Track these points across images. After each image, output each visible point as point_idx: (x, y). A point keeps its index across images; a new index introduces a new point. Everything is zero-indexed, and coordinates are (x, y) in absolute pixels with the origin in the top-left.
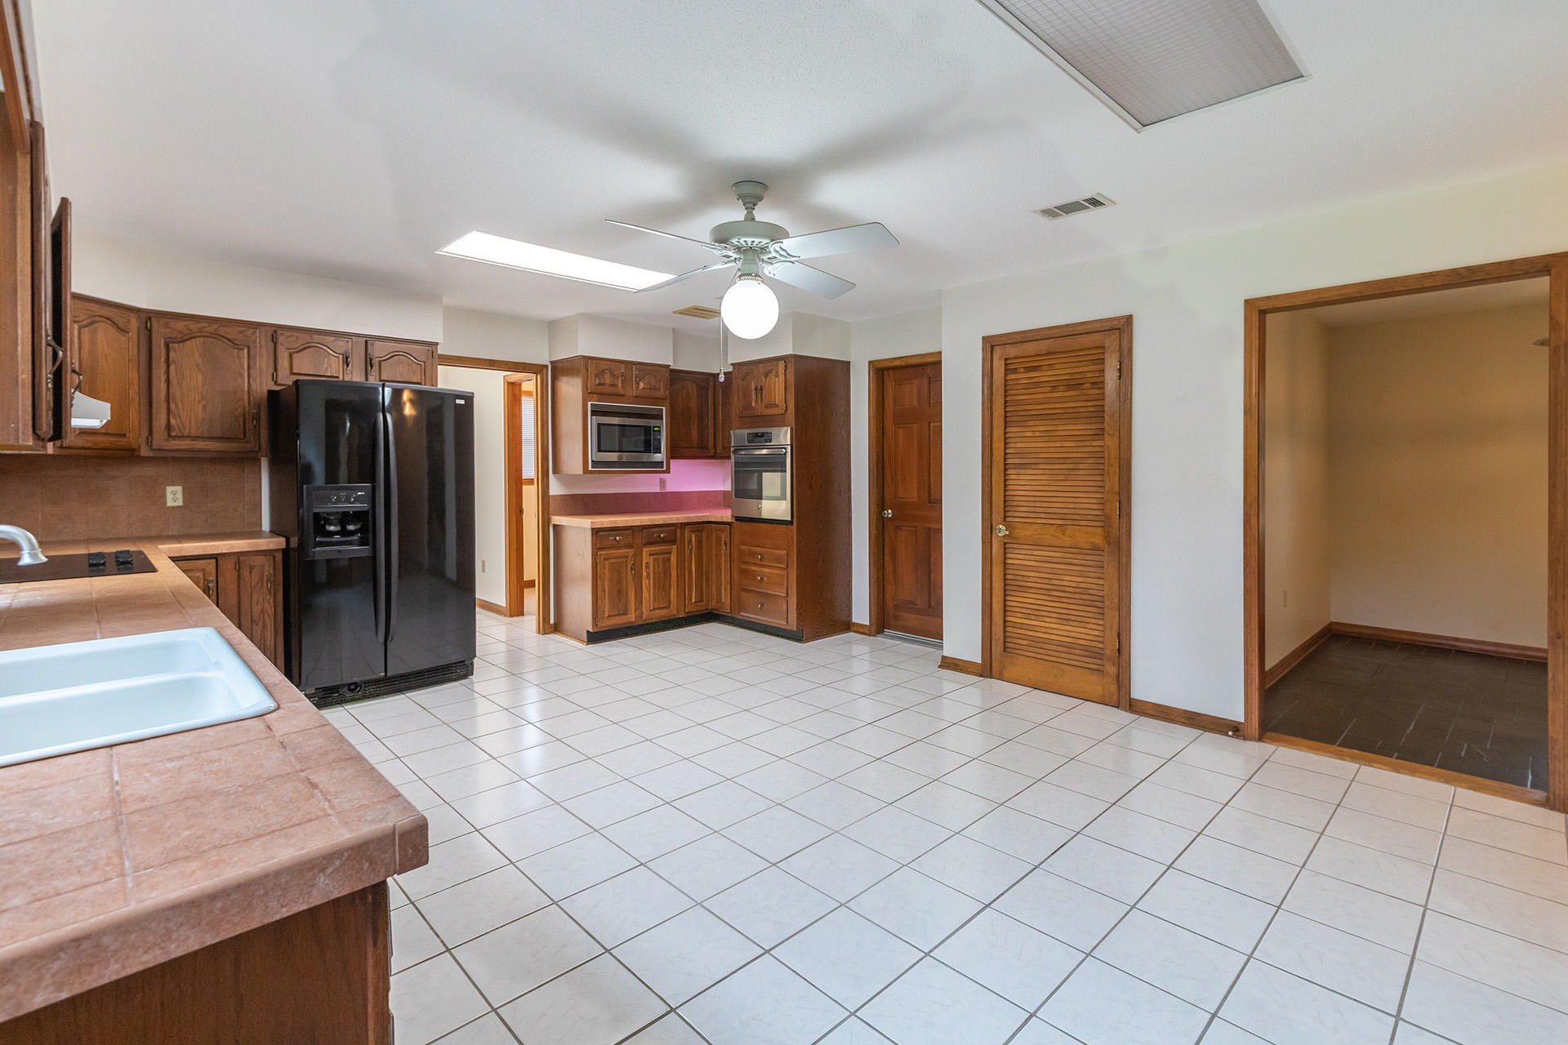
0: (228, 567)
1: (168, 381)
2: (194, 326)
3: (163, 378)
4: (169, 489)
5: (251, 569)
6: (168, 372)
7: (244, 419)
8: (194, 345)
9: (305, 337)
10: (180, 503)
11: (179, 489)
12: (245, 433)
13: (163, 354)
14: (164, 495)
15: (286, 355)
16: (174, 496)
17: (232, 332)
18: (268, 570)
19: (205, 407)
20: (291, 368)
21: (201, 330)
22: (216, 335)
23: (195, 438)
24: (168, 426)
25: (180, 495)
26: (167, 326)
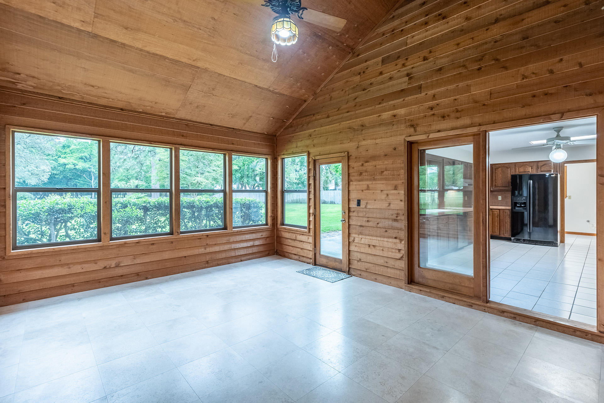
0: (501, 212)
1: (495, 176)
2: (500, 165)
3: (494, 176)
4: (499, 196)
5: (505, 212)
6: (495, 175)
7: (509, 183)
8: (500, 169)
9: (522, 164)
10: (501, 199)
11: (501, 197)
12: (509, 185)
13: (494, 172)
14: (498, 198)
15: (518, 168)
16: (500, 198)
17: (507, 165)
18: (509, 213)
19: (501, 181)
20: (519, 171)
21: (501, 166)
22: (504, 167)
23: (500, 187)
24: (495, 185)
25: (501, 198)
26: (495, 166)
